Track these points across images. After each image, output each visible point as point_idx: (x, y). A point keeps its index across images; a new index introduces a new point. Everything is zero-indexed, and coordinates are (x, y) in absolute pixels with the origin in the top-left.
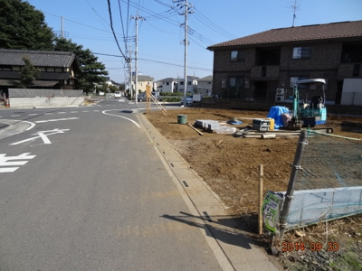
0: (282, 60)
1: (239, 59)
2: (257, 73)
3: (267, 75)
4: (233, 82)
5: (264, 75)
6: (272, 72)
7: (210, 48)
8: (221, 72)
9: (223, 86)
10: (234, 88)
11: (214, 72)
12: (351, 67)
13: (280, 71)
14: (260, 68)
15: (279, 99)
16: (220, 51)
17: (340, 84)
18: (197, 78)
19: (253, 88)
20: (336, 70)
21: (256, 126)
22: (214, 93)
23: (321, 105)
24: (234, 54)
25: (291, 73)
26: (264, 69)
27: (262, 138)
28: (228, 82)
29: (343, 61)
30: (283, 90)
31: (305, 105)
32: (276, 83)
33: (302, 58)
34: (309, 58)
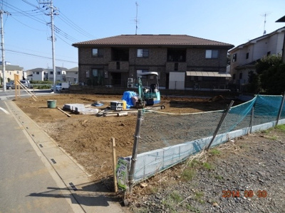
0: (130, 57)
1: (99, 55)
2: (113, 66)
3: (121, 68)
4: (95, 73)
5: (118, 68)
6: (124, 66)
7: (74, 45)
8: (85, 65)
9: (88, 76)
10: (97, 77)
11: (79, 65)
12: (173, 64)
13: (130, 66)
14: (115, 63)
15: (130, 86)
16: (83, 48)
17: (168, 75)
18: (65, 69)
19: (111, 78)
20: (165, 66)
21: (113, 107)
22: (80, 81)
23: (156, 90)
24: (95, 51)
25: (137, 67)
26: (118, 64)
27: (118, 116)
28: (91, 73)
29: (168, 60)
30: (132, 79)
31: (147, 90)
32: (127, 74)
33: (143, 57)
34: (147, 57)
